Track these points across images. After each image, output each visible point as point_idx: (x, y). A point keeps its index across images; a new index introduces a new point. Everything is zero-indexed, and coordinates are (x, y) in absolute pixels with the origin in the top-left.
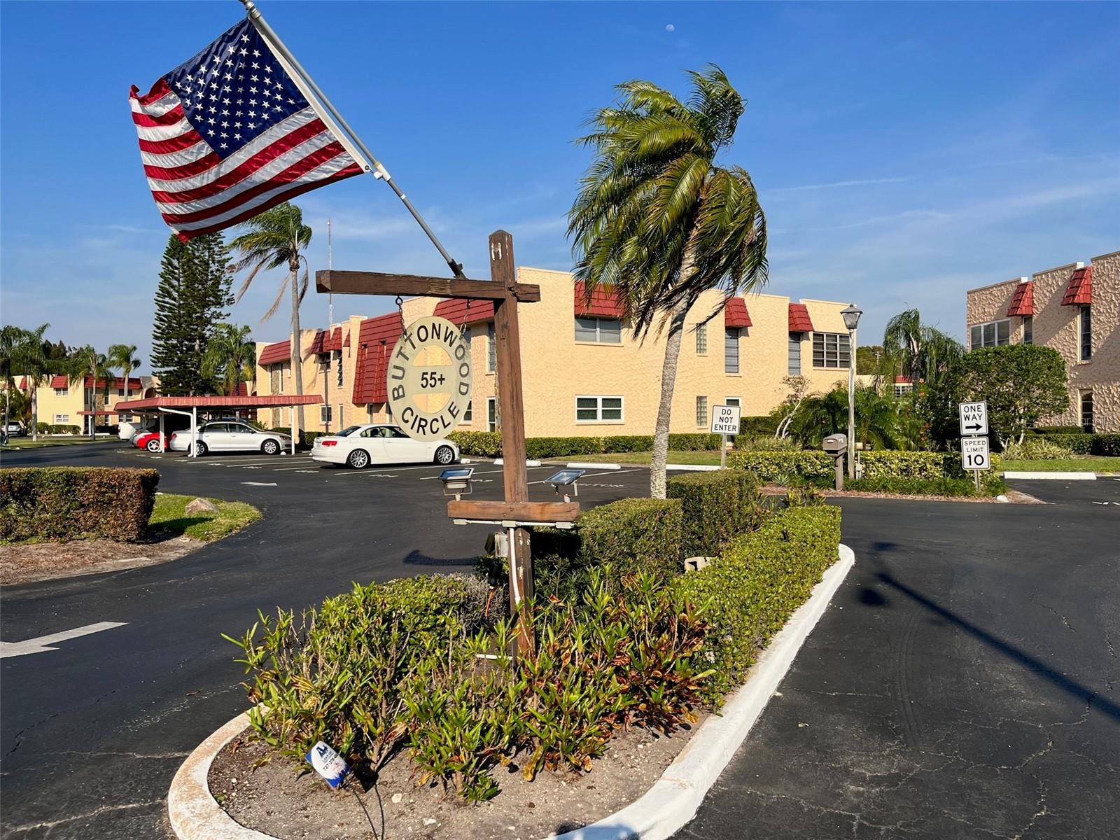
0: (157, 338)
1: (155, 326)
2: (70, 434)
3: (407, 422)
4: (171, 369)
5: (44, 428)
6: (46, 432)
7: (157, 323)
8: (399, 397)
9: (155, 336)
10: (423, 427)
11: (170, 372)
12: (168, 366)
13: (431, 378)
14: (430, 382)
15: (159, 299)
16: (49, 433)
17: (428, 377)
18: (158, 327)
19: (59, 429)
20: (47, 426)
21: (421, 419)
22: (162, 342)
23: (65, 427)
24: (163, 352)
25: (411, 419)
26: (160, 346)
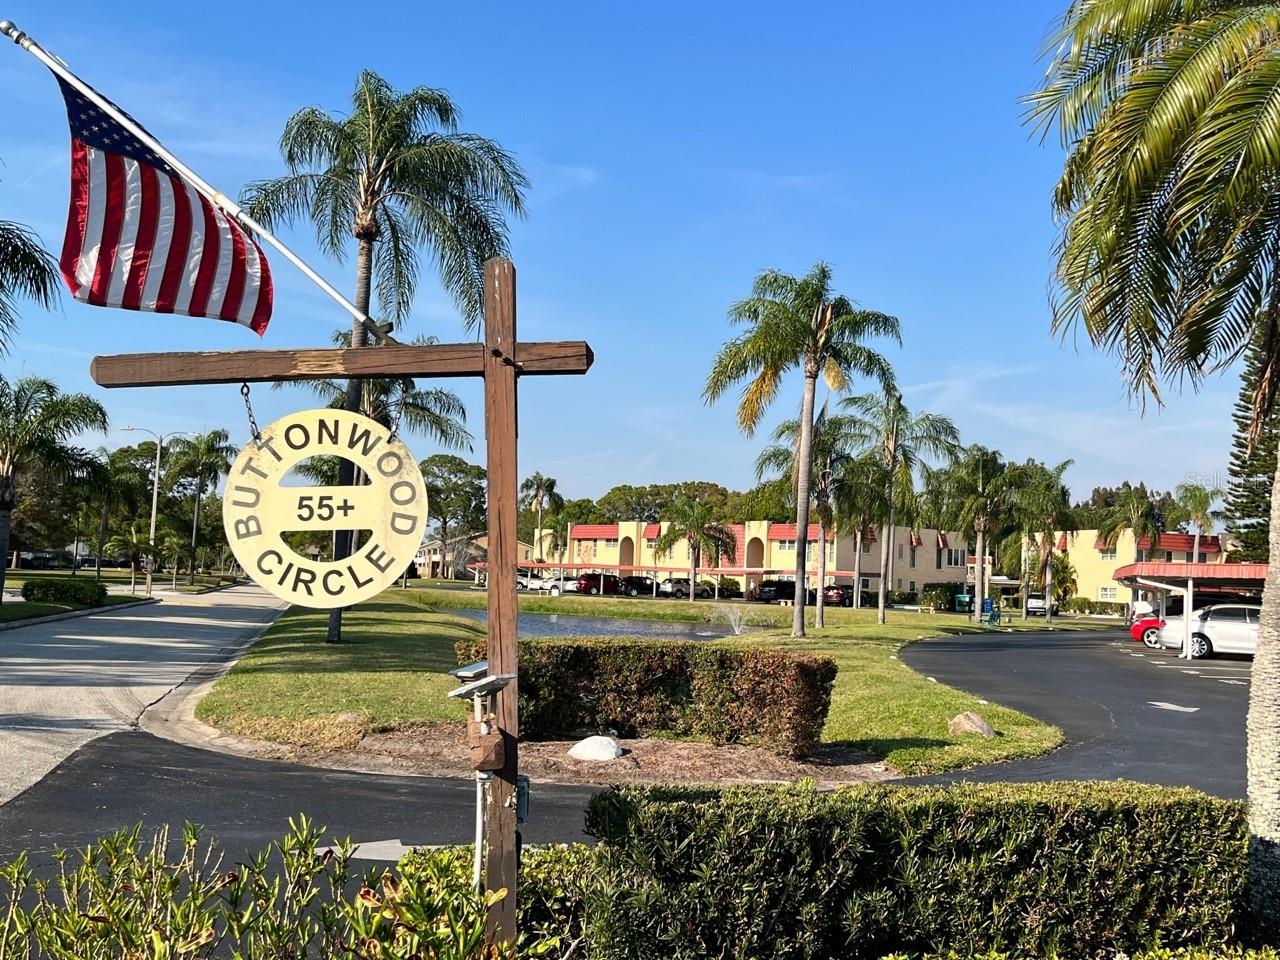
0: (1234, 474)
1: (1233, 455)
2: (1116, 616)
3: (270, 572)
4: (1254, 521)
5: (1086, 605)
6: (1087, 611)
7: (1236, 450)
8: (248, 534)
9: (1231, 470)
10: (306, 583)
11: (1253, 526)
12: (1249, 516)
13: (321, 506)
14: (317, 511)
15: (1240, 413)
16: (1091, 613)
17: (314, 504)
18: (1237, 457)
19: (1104, 607)
20: (1089, 603)
21: (300, 570)
22: (1240, 480)
23: (1110, 604)
24: (1243, 496)
25: (279, 570)
26: (1239, 486)
